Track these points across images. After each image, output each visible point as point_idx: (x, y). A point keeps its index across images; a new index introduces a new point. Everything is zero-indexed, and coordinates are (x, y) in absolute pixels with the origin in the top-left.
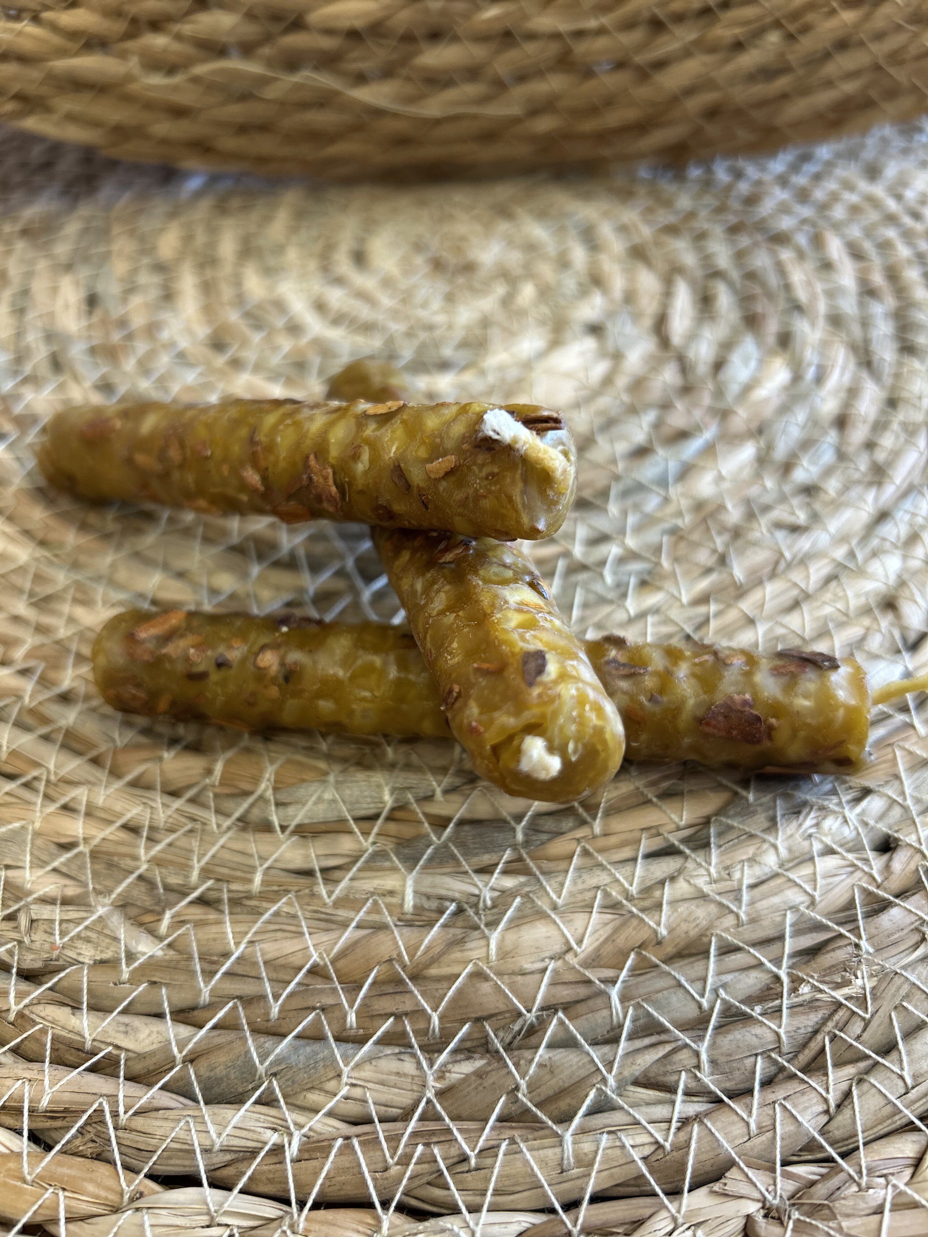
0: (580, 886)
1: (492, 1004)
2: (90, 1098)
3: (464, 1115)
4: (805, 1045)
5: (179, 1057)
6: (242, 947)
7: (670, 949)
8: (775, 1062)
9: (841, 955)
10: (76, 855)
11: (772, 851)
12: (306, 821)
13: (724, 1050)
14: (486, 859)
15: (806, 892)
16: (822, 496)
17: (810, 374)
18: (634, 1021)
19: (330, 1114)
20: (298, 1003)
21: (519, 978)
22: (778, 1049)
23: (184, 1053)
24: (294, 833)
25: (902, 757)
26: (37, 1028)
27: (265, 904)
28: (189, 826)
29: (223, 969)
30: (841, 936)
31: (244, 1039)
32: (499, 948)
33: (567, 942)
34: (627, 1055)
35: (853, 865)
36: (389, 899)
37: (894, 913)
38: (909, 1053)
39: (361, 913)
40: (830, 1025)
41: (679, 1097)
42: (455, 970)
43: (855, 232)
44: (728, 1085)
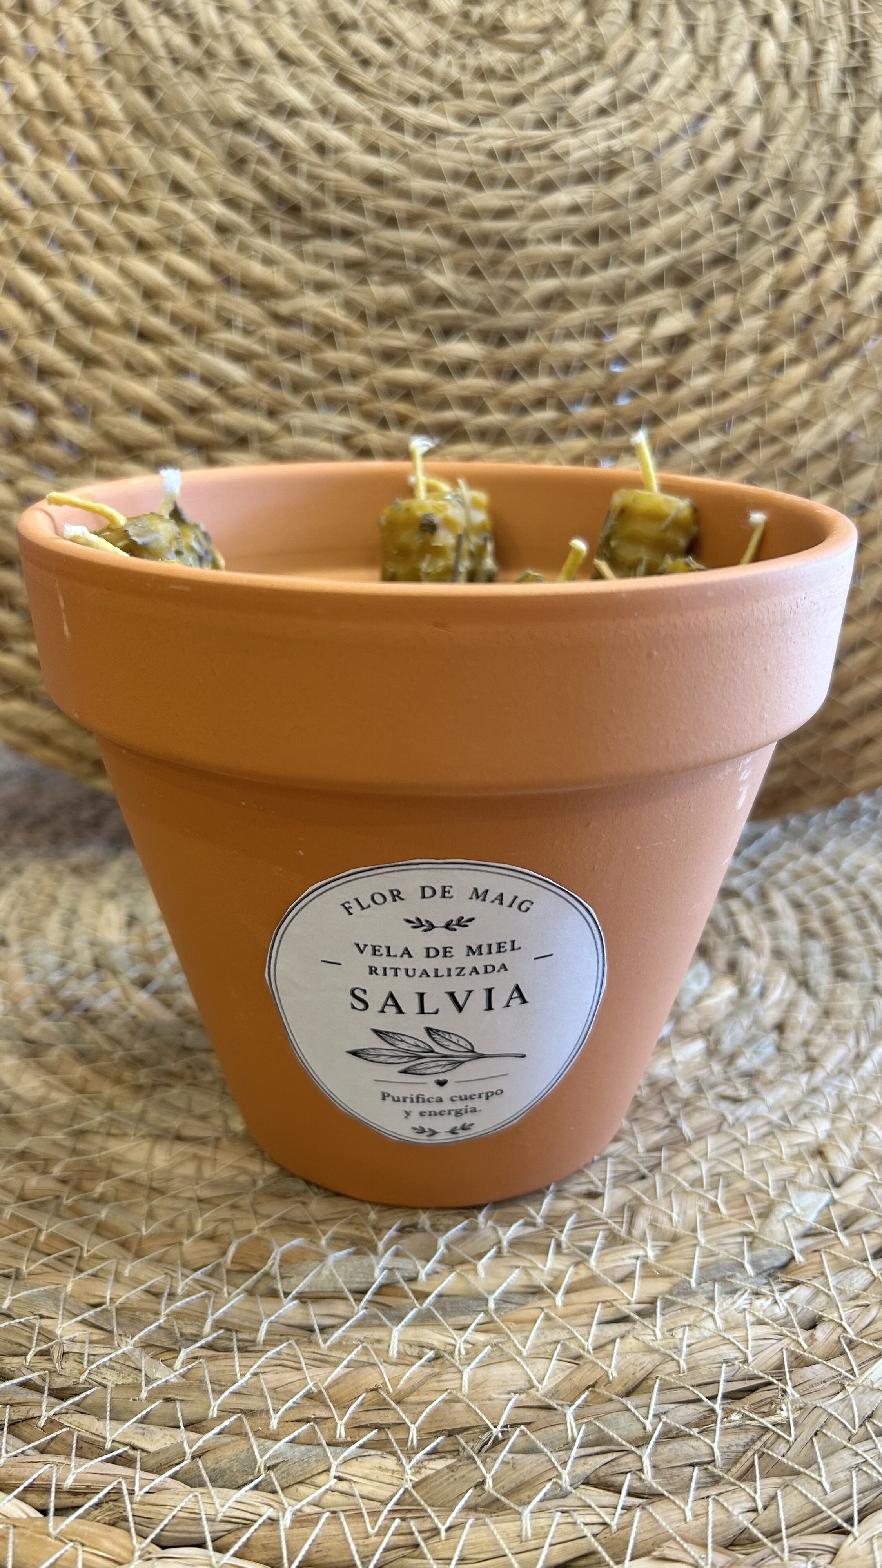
0: (543, 1340)
1: (464, 1420)
2: (109, 1479)
4: (738, 1460)
5: (189, 1452)
6: (248, 1376)
7: (620, 1388)
9: (769, 1394)
10: (102, 1311)
11: (710, 1320)
12: (307, 1290)
13: (664, 1457)
15: (739, 1349)
17: (755, 990)
18: (586, 1434)
20: (294, 1416)
21: (488, 1403)
22: (713, 1462)
23: (194, 1449)
24: (295, 1298)
25: (829, 1261)
26: (64, 1430)
27: (268, 1348)
28: (203, 1293)
29: (231, 1390)
30: (770, 1383)
31: (247, 1440)
32: (471, 1382)
33: (530, 1381)
34: (578, 1459)
35: (782, 1334)
36: (376, 1346)
37: (817, 1368)
38: (826, 1465)
39: (352, 1356)
40: (759, 1444)
41: (623, 1494)
42: (429, 1398)
43: (797, 890)
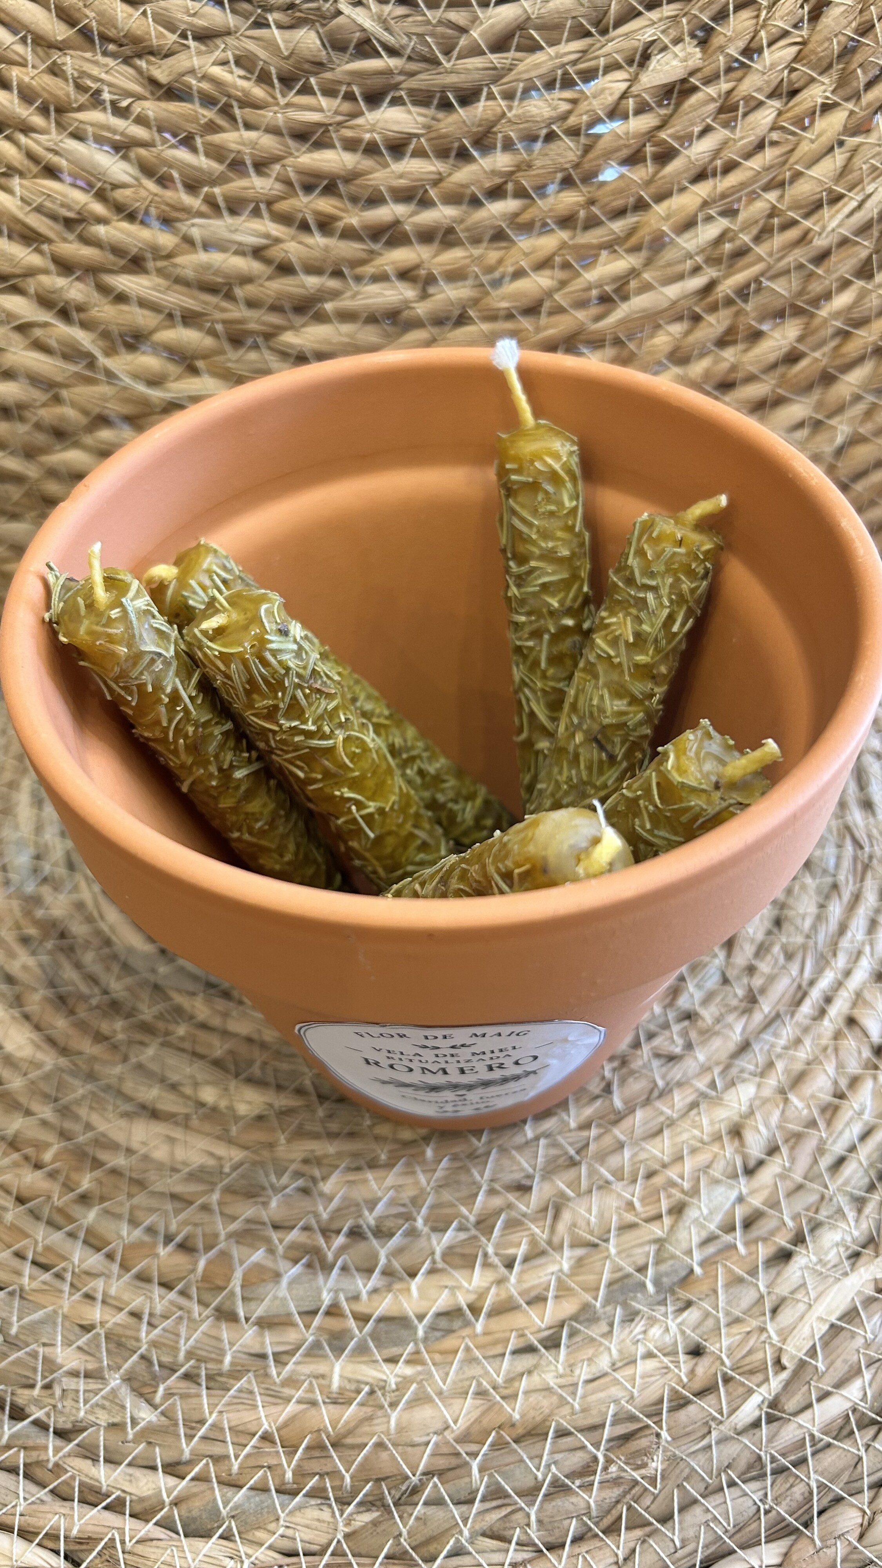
0: (461, 1377)
1: (388, 1470)
2: (106, 1530)
3: (363, 1552)
4: (609, 1512)
5: (167, 1501)
6: (214, 1416)
7: (520, 1431)
8: (586, 1524)
9: (642, 1442)
10: (95, 1336)
11: (606, 1353)
12: (265, 1314)
13: (548, 1513)
14: (394, 1351)
15: (626, 1389)
16: (700, 1023)
18: (487, 1487)
19: (270, 1548)
20: (252, 1462)
21: (409, 1449)
22: (588, 1514)
23: (171, 1498)
24: (255, 1324)
26: (68, 1475)
27: (232, 1381)
28: (179, 1314)
29: (200, 1434)
30: (647, 1427)
31: (213, 1489)
32: (397, 1425)
33: (446, 1422)
34: (479, 1513)
35: (667, 1368)
36: (321, 1381)
37: (691, 1408)
38: (680, 1523)
39: (300, 1392)
40: (628, 1497)
41: (513, 1545)
42: (365, 1440)
44: (550, 1539)
